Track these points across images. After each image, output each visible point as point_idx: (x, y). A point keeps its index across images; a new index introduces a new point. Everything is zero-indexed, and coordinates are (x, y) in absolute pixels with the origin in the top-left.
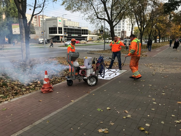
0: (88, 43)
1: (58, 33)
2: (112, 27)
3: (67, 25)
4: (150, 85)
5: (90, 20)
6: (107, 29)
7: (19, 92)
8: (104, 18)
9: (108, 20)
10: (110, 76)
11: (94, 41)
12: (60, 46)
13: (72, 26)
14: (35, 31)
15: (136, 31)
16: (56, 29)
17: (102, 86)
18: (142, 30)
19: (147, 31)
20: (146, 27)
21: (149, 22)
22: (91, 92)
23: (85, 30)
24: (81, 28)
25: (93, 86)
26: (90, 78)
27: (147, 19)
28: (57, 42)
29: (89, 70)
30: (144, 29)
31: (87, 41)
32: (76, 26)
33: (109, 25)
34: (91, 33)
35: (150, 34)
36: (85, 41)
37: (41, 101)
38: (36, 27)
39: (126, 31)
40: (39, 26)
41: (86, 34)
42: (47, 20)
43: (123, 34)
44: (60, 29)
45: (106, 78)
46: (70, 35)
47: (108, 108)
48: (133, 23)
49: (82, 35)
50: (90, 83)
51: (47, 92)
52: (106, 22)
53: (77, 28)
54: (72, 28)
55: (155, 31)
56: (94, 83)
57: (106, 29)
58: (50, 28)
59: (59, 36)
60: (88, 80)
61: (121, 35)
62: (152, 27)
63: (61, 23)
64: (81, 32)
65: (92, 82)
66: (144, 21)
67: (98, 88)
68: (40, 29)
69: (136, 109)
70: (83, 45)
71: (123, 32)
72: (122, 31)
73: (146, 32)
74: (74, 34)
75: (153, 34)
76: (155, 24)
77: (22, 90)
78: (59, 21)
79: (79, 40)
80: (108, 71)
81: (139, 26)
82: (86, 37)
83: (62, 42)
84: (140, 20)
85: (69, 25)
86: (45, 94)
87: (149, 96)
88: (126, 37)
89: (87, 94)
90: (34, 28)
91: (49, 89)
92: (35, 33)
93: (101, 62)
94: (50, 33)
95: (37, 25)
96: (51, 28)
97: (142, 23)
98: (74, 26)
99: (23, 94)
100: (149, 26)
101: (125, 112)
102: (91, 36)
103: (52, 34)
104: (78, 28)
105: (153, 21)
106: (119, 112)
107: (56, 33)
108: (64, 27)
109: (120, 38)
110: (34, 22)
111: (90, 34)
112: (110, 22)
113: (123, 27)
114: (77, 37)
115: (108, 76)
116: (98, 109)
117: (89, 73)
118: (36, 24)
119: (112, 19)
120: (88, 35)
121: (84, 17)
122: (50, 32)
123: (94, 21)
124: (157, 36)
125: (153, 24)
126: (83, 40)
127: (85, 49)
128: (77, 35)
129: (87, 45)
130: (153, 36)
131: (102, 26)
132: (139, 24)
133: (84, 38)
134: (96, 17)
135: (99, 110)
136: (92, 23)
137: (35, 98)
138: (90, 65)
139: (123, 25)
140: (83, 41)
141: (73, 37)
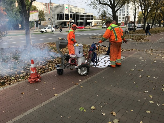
0: (93, 28)
1: (65, 19)
2: (114, 12)
3: (73, 11)
4: (149, 76)
5: (93, 6)
6: (110, 14)
7: (7, 81)
8: (106, 3)
9: (110, 5)
10: (105, 63)
11: (99, 26)
12: (66, 32)
13: (78, 12)
14: (45, 18)
15: (140, 16)
16: (63, 16)
17: (94, 76)
18: (146, 14)
19: (152, 15)
20: (150, 11)
21: (154, 6)
22: (79, 84)
23: (90, 15)
24: (86, 14)
25: (84, 75)
26: (80, 67)
27: (152, 4)
28: (64, 28)
29: (80, 58)
30: (147, 13)
31: (92, 26)
32: (82, 12)
33: (111, 10)
34: (96, 18)
35: (155, 18)
36: (90, 27)
37: (23, 93)
38: (46, 14)
39: (130, 16)
40: (48, 13)
41: (91, 20)
42: (55, 7)
43: (127, 19)
44: (67, 15)
45: (101, 66)
46: (76, 21)
47: (93, 107)
48: (136, 8)
49: (87, 20)
50: (81, 72)
51: (34, 82)
52: (109, 7)
53: (82, 14)
54: (78, 14)
55: (160, 15)
56: (85, 72)
57: (108, 14)
58: (57, 15)
59: (66, 22)
60: (79, 69)
61: (125, 20)
62: (156, 11)
63: (68, 9)
64: (86, 18)
65: (83, 71)
66: (148, 5)
67: (89, 78)
68: (49, 16)
69: (127, 110)
70: (88, 30)
71: (128, 17)
72: (126, 16)
73: (150, 16)
74: (80, 20)
75: (157, 18)
76: (159, 8)
77: (11, 79)
78: (66, 8)
79: (84, 26)
80: (105, 58)
81: (143, 10)
82: (91, 22)
83: (68, 27)
84: (144, 5)
85: (75, 12)
86: (31, 85)
87: (146, 91)
88: (130, 22)
89: (75, 86)
90: (44, 15)
91: (35, 79)
92: (45, 19)
93: (93, 50)
94: (58, 20)
95: (47, 13)
96: (59, 14)
97: (146, 7)
98: (79, 12)
99: (10, 84)
100: (154, 10)
101: (112, 114)
102: (96, 22)
103: (59, 20)
104: (84, 14)
105: (158, 5)
106: (104, 114)
107: (64, 19)
108: (70, 13)
109: (124, 23)
110: (45, 9)
111: (95, 20)
112: (113, 7)
113: (127, 12)
114: (83, 22)
115: (103, 64)
116: (81, 108)
117: (80, 62)
118: (46, 11)
119: (114, 4)
120: (93, 21)
121: (87, 3)
122: (58, 18)
123: (97, 7)
124: (161, 20)
125: (157, 8)
126: (88, 25)
127: (88, 34)
128: (82, 21)
129: (91, 30)
130: (157, 20)
131: (105, 11)
132: (143, 8)
133: (89, 23)
134: (99, 3)
135: (81, 110)
136: (95, 8)
137: (19, 89)
138: (81, 54)
139: (127, 10)
140: (88, 27)
141: (79, 22)
